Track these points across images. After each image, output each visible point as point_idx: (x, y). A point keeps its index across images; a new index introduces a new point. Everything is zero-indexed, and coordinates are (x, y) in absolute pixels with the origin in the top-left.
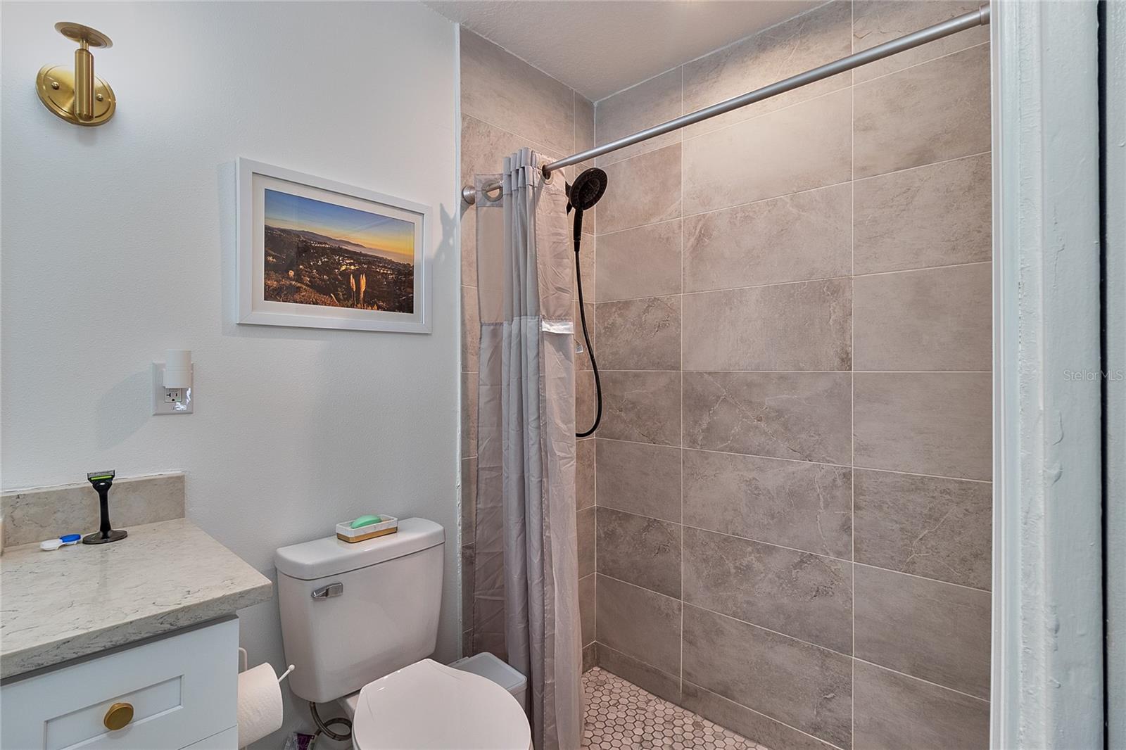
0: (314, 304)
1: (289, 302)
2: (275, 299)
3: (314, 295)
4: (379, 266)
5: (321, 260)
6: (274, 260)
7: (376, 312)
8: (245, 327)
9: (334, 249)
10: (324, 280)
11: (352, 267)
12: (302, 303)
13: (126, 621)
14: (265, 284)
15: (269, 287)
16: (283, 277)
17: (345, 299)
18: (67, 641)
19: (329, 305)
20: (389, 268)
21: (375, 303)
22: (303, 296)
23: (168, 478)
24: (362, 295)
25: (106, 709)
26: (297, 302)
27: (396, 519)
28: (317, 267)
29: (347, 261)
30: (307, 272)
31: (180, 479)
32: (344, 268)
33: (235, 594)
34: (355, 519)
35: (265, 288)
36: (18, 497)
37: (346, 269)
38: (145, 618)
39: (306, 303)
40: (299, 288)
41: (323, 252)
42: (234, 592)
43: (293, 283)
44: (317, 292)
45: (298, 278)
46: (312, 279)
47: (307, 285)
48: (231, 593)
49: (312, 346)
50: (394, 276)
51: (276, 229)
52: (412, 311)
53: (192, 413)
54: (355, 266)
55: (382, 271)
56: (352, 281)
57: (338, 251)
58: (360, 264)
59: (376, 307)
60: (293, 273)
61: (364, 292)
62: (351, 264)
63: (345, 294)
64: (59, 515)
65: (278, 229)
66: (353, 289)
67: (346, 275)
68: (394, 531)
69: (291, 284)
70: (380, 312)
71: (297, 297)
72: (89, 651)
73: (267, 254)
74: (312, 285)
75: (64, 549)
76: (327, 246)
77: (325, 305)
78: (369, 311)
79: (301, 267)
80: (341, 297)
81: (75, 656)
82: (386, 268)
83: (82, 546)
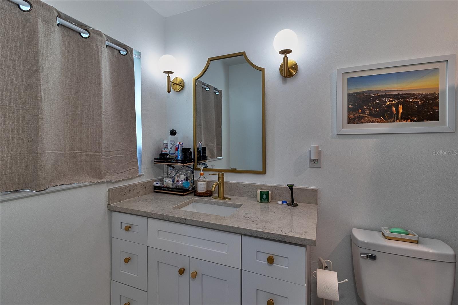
0: (371, 123)
1: (359, 123)
2: (353, 123)
3: (371, 119)
4: (411, 98)
5: (375, 102)
6: (352, 106)
7: (409, 123)
8: (340, 135)
9: (382, 95)
10: (377, 111)
11: (394, 102)
12: (365, 123)
13: (272, 232)
14: (348, 117)
15: (350, 118)
16: (356, 113)
17: (389, 119)
18: (259, 232)
19: (380, 122)
20: (419, 98)
21: (409, 118)
22: (366, 120)
23: (312, 189)
24: (400, 115)
25: (270, 255)
26: (363, 123)
27: (417, 236)
28: (373, 106)
29: (390, 100)
30: (367, 109)
31: (316, 191)
32: (388, 103)
33: (302, 238)
34: (394, 228)
35: (348, 119)
36: (276, 187)
37: (390, 104)
38: (276, 234)
39: (368, 123)
40: (364, 116)
41: (376, 98)
42: (303, 237)
43: (361, 115)
44: (373, 117)
45: (363, 112)
46: (371, 112)
47: (368, 115)
48: (301, 237)
49: (371, 142)
50: (423, 102)
51: (352, 93)
52: (437, 120)
53: (321, 168)
54: (395, 101)
55: (413, 101)
56: (394, 109)
57: (386, 95)
58: (398, 99)
59: (409, 120)
60: (361, 110)
61: (401, 113)
62: (392, 101)
63: (389, 116)
64: (284, 194)
65: (353, 93)
66: (394, 113)
67: (390, 107)
68: (417, 242)
69: (360, 115)
70: (413, 122)
71: (363, 120)
72: (263, 237)
73: (349, 105)
74: (371, 115)
75: (282, 205)
76: (379, 95)
77: (378, 123)
78: (405, 123)
79: (365, 107)
80: (387, 118)
81: (260, 236)
82: (417, 98)
83: (286, 205)
